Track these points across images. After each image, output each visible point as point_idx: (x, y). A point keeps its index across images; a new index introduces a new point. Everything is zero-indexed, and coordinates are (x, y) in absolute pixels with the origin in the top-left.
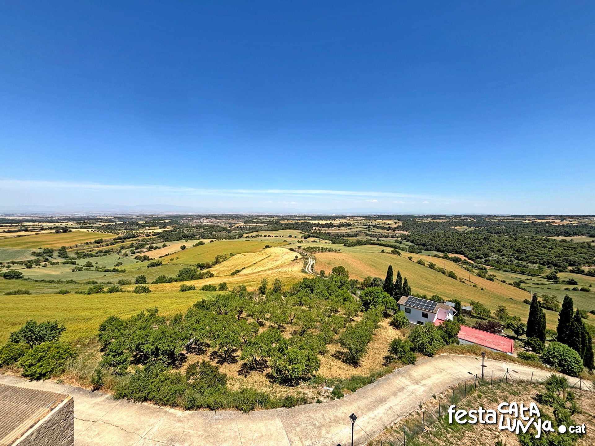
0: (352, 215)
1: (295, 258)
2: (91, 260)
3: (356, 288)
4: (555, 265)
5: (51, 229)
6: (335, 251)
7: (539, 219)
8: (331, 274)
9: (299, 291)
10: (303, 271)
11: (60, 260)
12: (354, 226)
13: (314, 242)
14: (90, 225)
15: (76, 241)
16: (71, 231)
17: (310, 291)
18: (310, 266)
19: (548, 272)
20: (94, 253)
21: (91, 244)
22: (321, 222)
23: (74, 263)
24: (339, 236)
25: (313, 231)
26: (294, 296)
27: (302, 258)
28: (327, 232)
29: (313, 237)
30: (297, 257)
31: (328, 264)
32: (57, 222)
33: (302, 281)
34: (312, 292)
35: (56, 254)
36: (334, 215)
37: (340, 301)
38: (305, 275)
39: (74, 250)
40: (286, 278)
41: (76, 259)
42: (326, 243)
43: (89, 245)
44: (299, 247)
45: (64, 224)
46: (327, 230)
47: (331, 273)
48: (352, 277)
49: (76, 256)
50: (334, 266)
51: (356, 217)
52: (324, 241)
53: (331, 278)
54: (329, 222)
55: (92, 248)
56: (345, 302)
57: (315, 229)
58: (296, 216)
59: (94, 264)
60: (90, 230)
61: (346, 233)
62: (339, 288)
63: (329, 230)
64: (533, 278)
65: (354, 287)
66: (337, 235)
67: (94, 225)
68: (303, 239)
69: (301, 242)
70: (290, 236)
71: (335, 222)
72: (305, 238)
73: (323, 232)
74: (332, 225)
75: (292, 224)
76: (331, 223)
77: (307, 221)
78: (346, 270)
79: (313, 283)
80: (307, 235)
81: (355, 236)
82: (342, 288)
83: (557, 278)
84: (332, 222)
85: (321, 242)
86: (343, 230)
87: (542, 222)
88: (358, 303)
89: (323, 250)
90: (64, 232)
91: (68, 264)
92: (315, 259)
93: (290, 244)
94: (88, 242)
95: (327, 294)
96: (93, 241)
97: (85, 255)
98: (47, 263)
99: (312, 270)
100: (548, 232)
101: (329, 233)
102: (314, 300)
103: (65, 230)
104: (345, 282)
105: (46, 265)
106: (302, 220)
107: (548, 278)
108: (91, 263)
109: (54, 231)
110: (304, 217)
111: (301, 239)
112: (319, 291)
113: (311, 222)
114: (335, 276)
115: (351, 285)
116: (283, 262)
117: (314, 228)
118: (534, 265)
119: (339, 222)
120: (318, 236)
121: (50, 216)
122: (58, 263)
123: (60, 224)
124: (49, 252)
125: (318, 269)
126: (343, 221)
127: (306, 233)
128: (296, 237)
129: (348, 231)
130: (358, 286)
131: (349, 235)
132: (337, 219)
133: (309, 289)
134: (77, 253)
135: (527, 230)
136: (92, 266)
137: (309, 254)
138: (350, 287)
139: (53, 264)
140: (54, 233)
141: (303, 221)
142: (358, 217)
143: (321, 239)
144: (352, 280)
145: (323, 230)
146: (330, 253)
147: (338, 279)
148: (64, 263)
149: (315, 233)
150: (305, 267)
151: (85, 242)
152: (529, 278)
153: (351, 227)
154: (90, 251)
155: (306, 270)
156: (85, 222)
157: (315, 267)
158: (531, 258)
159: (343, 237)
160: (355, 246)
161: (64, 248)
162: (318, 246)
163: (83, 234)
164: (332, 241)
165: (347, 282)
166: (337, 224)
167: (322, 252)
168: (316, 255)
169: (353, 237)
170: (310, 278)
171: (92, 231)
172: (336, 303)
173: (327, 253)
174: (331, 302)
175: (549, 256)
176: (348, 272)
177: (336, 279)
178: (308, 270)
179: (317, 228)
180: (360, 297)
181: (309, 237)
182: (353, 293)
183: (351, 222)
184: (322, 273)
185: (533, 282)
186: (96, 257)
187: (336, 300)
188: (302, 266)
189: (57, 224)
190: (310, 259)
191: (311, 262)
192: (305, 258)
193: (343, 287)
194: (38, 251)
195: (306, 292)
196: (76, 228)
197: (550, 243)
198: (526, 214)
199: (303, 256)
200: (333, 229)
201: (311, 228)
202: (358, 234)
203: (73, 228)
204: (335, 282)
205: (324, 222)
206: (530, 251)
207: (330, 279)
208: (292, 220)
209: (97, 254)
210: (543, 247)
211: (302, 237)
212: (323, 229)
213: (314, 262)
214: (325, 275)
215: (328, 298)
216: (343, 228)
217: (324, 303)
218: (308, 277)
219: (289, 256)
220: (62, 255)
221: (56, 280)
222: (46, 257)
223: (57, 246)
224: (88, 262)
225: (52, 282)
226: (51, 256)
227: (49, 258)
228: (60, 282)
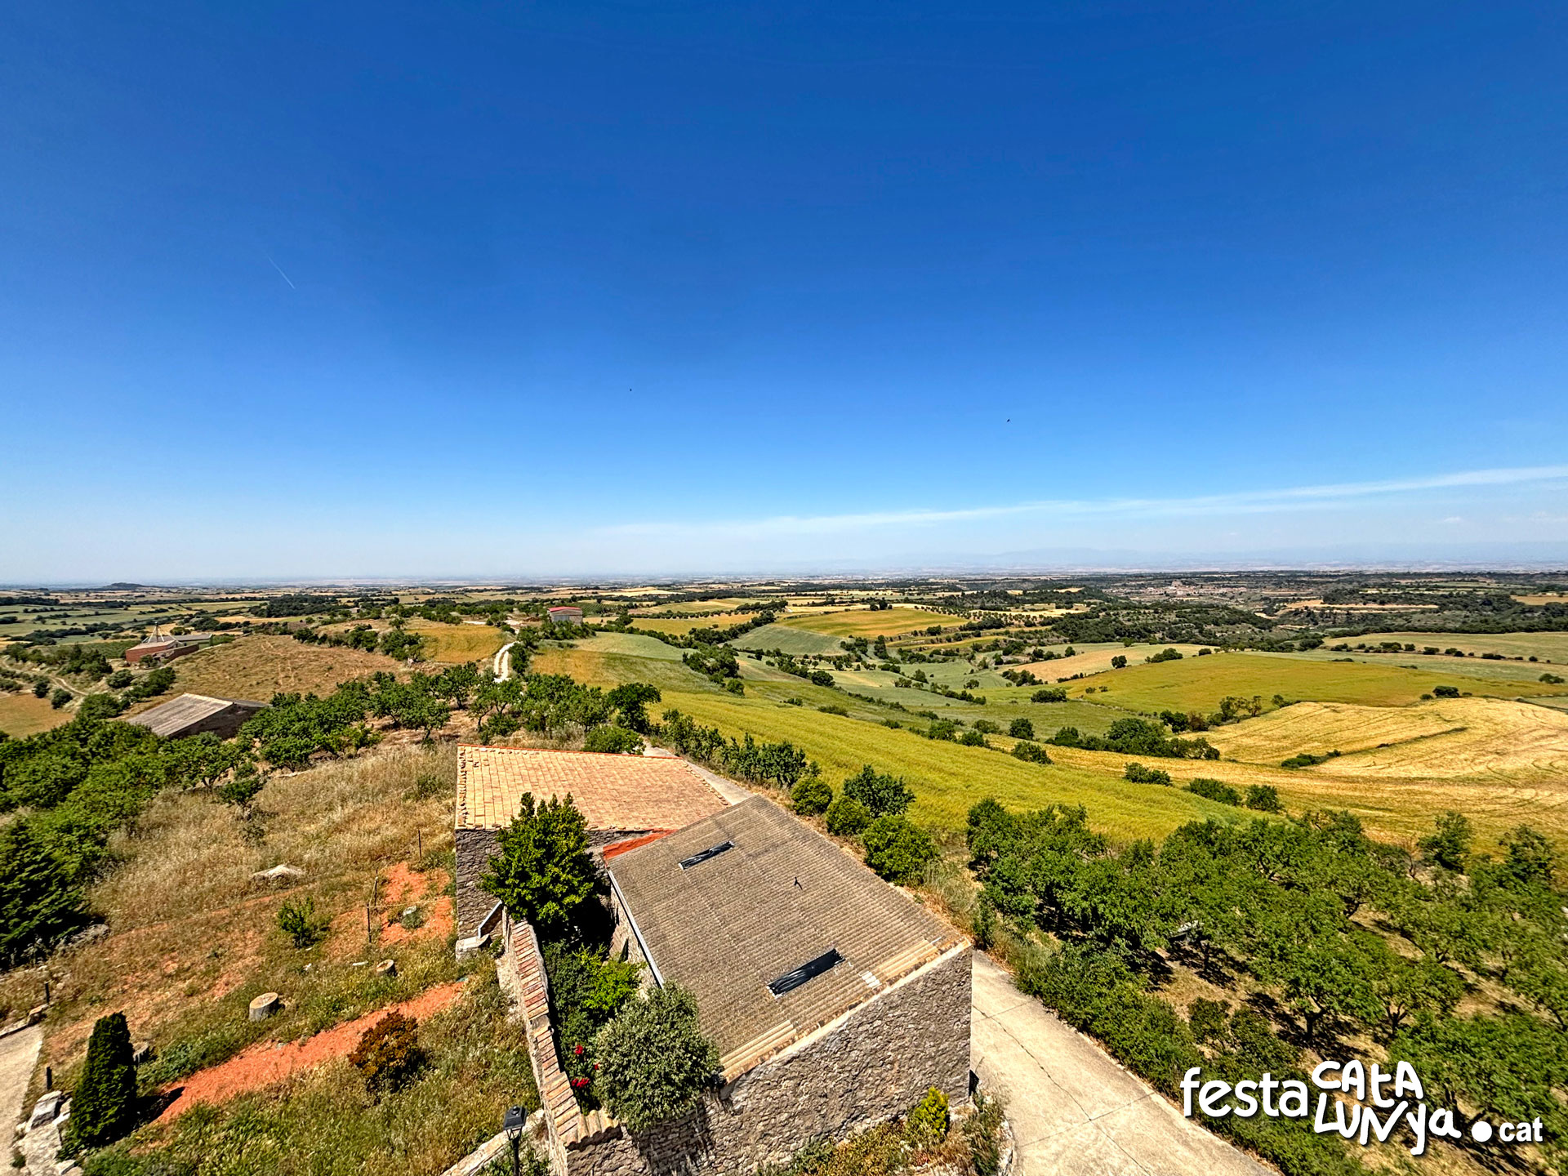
2: (923, 668)
5: (863, 601)
11: (878, 662)
14: (919, 597)
15: (898, 627)
16: (890, 608)
20: (926, 654)
21: (922, 634)
23: (897, 671)
32: (872, 589)
35: (871, 649)
39: (895, 646)
41: (899, 662)
43: (919, 637)
45: (881, 593)
49: (899, 657)
55: (922, 644)
59: (928, 677)
60: (919, 606)
67: (926, 597)
90: (883, 608)
91: (888, 670)
94: (918, 630)
96: (925, 629)
97: (913, 657)
98: (860, 664)
103: (884, 605)
105: (858, 668)
108: (924, 674)
109: (868, 606)
121: (861, 577)
122: (874, 666)
123: (875, 593)
124: (862, 644)
134: (900, 652)
136: (926, 681)
140: (868, 610)
148: (883, 669)
151: (912, 629)
154: (921, 650)
156: (910, 590)
161: (881, 640)
163: (908, 614)
171: (923, 608)
186: (930, 662)
189: (872, 594)
194: (849, 641)
196: (898, 602)
203: (893, 602)
209: (931, 656)
220: (881, 652)
221: (875, 699)
222: (859, 653)
223: (873, 635)
224: (918, 672)
225: (871, 700)
226: (864, 652)
227: (863, 656)
228: (880, 702)
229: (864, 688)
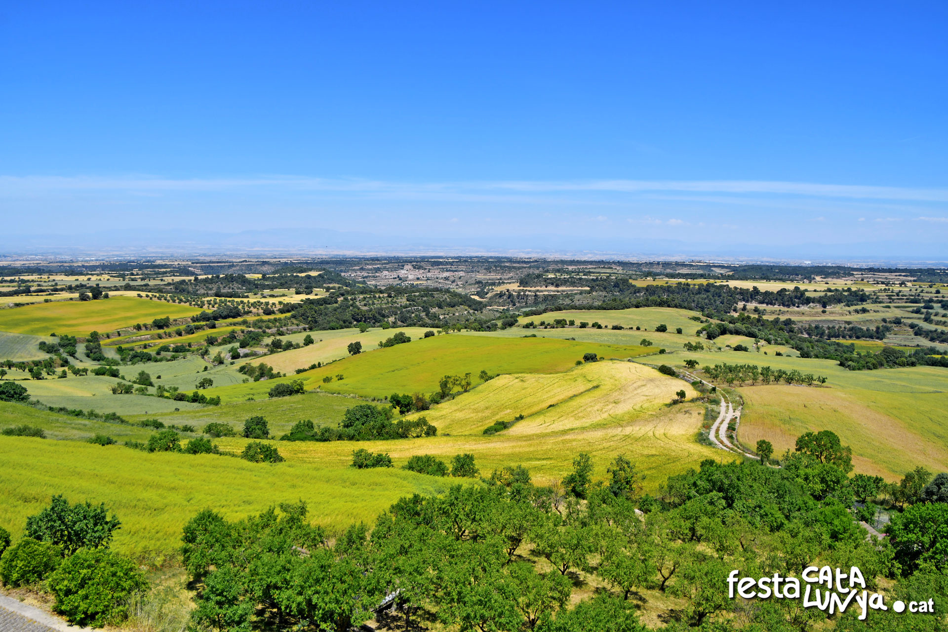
0: (871, 264)
1: (676, 397)
2: (150, 368)
3: (875, 502)
5: (70, 289)
6: (809, 380)
8: (793, 455)
9: (689, 498)
10: (702, 439)
11: (91, 365)
12: (876, 301)
13: (739, 348)
14: (143, 283)
15: (117, 320)
16: (106, 296)
17: (723, 502)
18: (725, 426)
20: (152, 351)
21: (146, 328)
22: (764, 286)
23: (114, 374)
24: (822, 334)
25: (736, 315)
26: (673, 513)
27: (697, 399)
28: (783, 318)
29: (737, 332)
30: (682, 394)
31: (784, 422)
32: (81, 274)
33: (698, 469)
34: (730, 506)
35: (81, 349)
36: (807, 263)
37: (819, 538)
38: (706, 452)
39: (113, 343)
40: (648, 456)
41: (117, 364)
42: (778, 354)
43: (143, 332)
44: (691, 364)
45: (94, 278)
46: (783, 313)
47: (793, 449)
48: (860, 468)
49: (117, 357)
50: (804, 432)
51: (884, 271)
52: (772, 349)
53: (792, 466)
54: (790, 286)
55: (147, 339)
56: (838, 544)
57: (745, 306)
58: (683, 265)
59: (153, 379)
60: (143, 294)
61: (849, 323)
62: (818, 498)
63: (791, 313)
65: (869, 499)
66: (816, 330)
67: (152, 283)
68: (703, 340)
69: (697, 348)
70: (662, 329)
71: (811, 287)
72: (710, 337)
73: (771, 318)
74: (800, 298)
75: (668, 289)
76: (797, 289)
77: (718, 283)
78: (843, 444)
79: (734, 478)
80: (719, 326)
81: (879, 334)
82: (827, 500)
84: (802, 287)
85: (763, 350)
86: (839, 314)
88: (881, 548)
89: (767, 376)
90: (95, 297)
91: (103, 374)
92: (741, 403)
93: (662, 352)
94: (141, 323)
95: (779, 516)
96: (149, 321)
97: (135, 356)
98: (66, 369)
99: (730, 437)
101: (788, 322)
102: (737, 527)
103: (97, 293)
104: (838, 482)
105: (64, 375)
106: (702, 276)
108: (148, 376)
109: (77, 295)
110: (709, 267)
111: (697, 339)
112: (752, 503)
113: (732, 284)
114: (805, 461)
115: (857, 494)
116: (637, 407)
117: (740, 305)
119: (824, 287)
120: (755, 330)
121: (68, 258)
122: (85, 371)
123: (85, 278)
124: (69, 343)
125: (750, 437)
126: (840, 284)
127: (715, 321)
128: (679, 331)
129: (855, 318)
130: (881, 497)
131: (856, 333)
132: (818, 278)
133: (721, 494)
134: (120, 350)
136: (151, 384)
137: (721, 387)
138: (855, 498)
139: (76, 372)
140: (76, 299)
141: (704, 282)
142: (890, 271)
143: (762, 342)
144: (861, 476)
145: (772, 312)
146: (793, 388)
147: (816, 471)
148: (98, 373)
149: (744, 319)
150: (707, 427)
151: (135, 323)
153: (866, 305)
154: (145, 347)
155: (712, 437)
156: (132, 274)
157: (741, 431)
159: (837, 336)
160: (875, 367)
161: (95, 337)
162: (752, 363)
163: (130, 304)
164: (798, 348)
165: (846, 482)
166: (817, 295)
167: (766, 381)
168: (747, 392)
169: (871, 337)
170: (725, 462)
171: (147, 296)
172: (805, 544)
173: (782, 388)
174: (791, 540)
176: (849, 450)
177: (809, 471)
178: (717, 437)
179: (751, 306)
180: (889, 531)
181: (724, 331)
182: (863, 518)
183: (868, 289)
184: (764, 448)
186: (156, 361)
187: (808, 533)
188: (700, 424)
189: (82, 279)
190: (723, 404)
191: (726, 413)
192: (708, 397)
193: (829, 498)
194: (50, 340)
195: (711, 503)
196: (117, 289)
199: (702, 391)
200: (804, 308)
201: (730, 306)
202: (888, 329)
203: (110, 289)
204: (806, 479)
205: (774, 286)
207: (788, 468)
208: (668, 276)
209: (158, 353)
211: (699, 333)
212: (770, 308)
213: (738, 414)
214: (773, 456)
215: (780, 527)
216: (839, 308)
217: (767, 539)
218: (718, 459)
219: (657, 391)
220: (93, 352)
221: (86, 411)
222: (65, 355)
223: (84, 331)
224: (142, 374)
225: (79, 414)
226: (72, 354)
227: (70, 359)
228: (92, 415)
229: (73, 400)
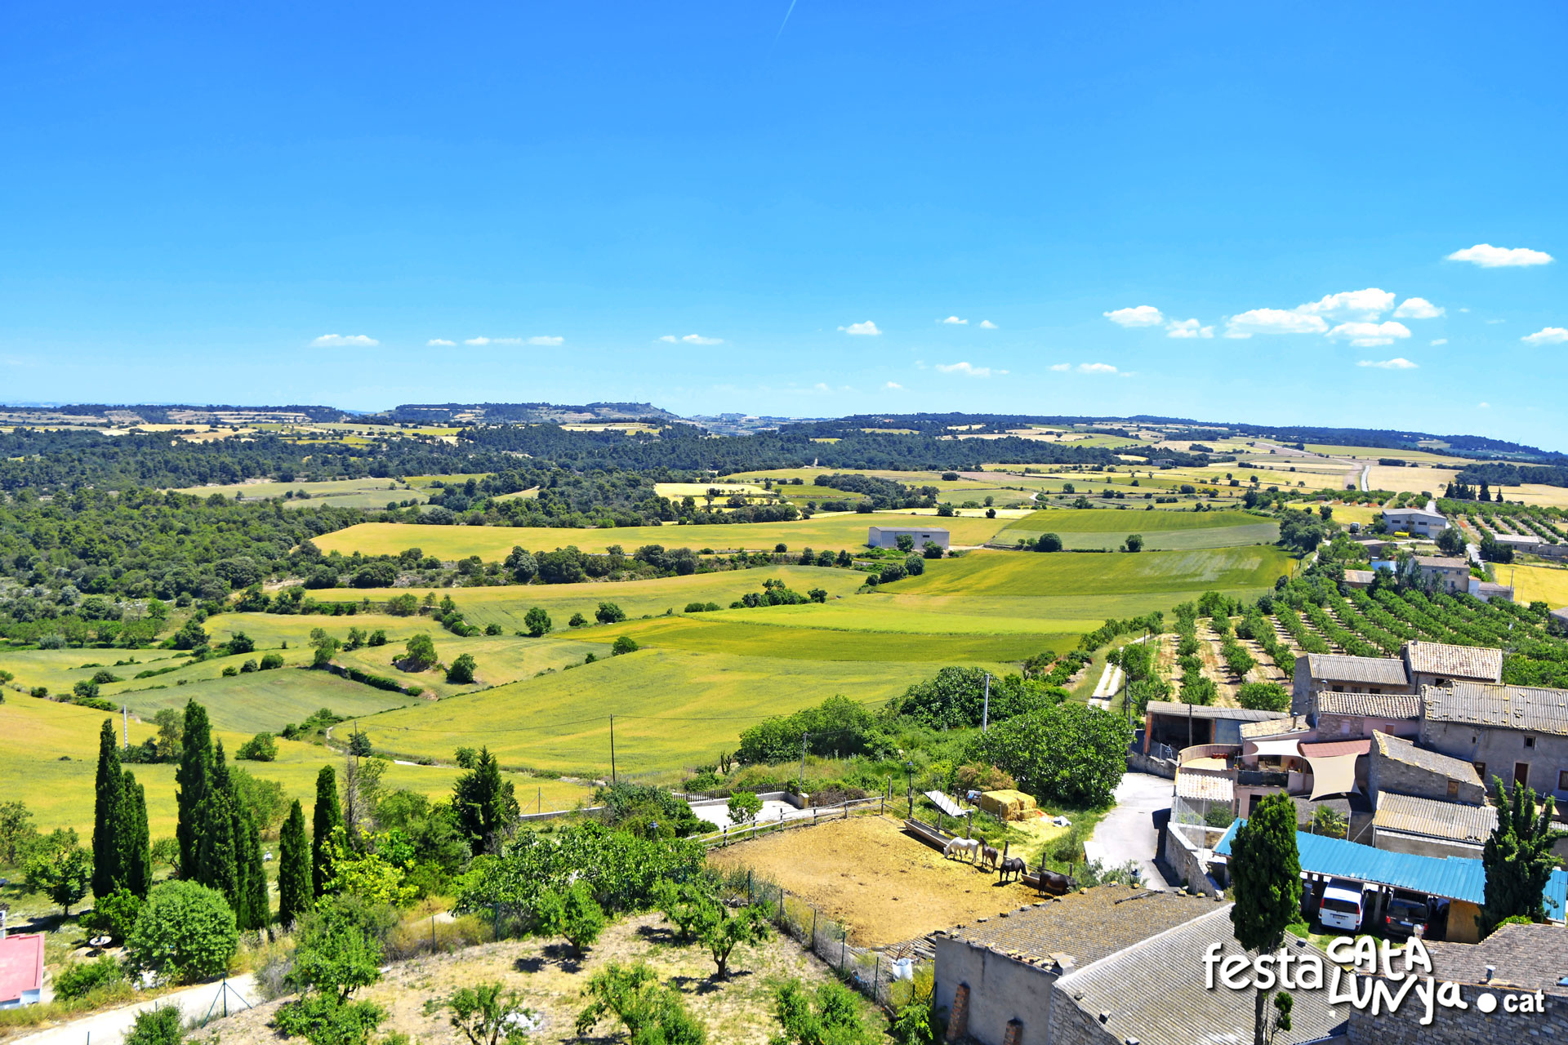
4: (196, 593)
7: (152, 421)
19: (178, 620)
64: (137, 654)
83: (203, 639)
87: (158, 435)
100: (175, 470)
107: (181, 644)
118: (141, 603)
135: (115, 467)
152: (125, 655)
158: (128, 577)
175: (180, 561)
185: (136, 669)
197: (180, 511)
198: (111, 402)
206: (126, 550)
210: (163, 529)
